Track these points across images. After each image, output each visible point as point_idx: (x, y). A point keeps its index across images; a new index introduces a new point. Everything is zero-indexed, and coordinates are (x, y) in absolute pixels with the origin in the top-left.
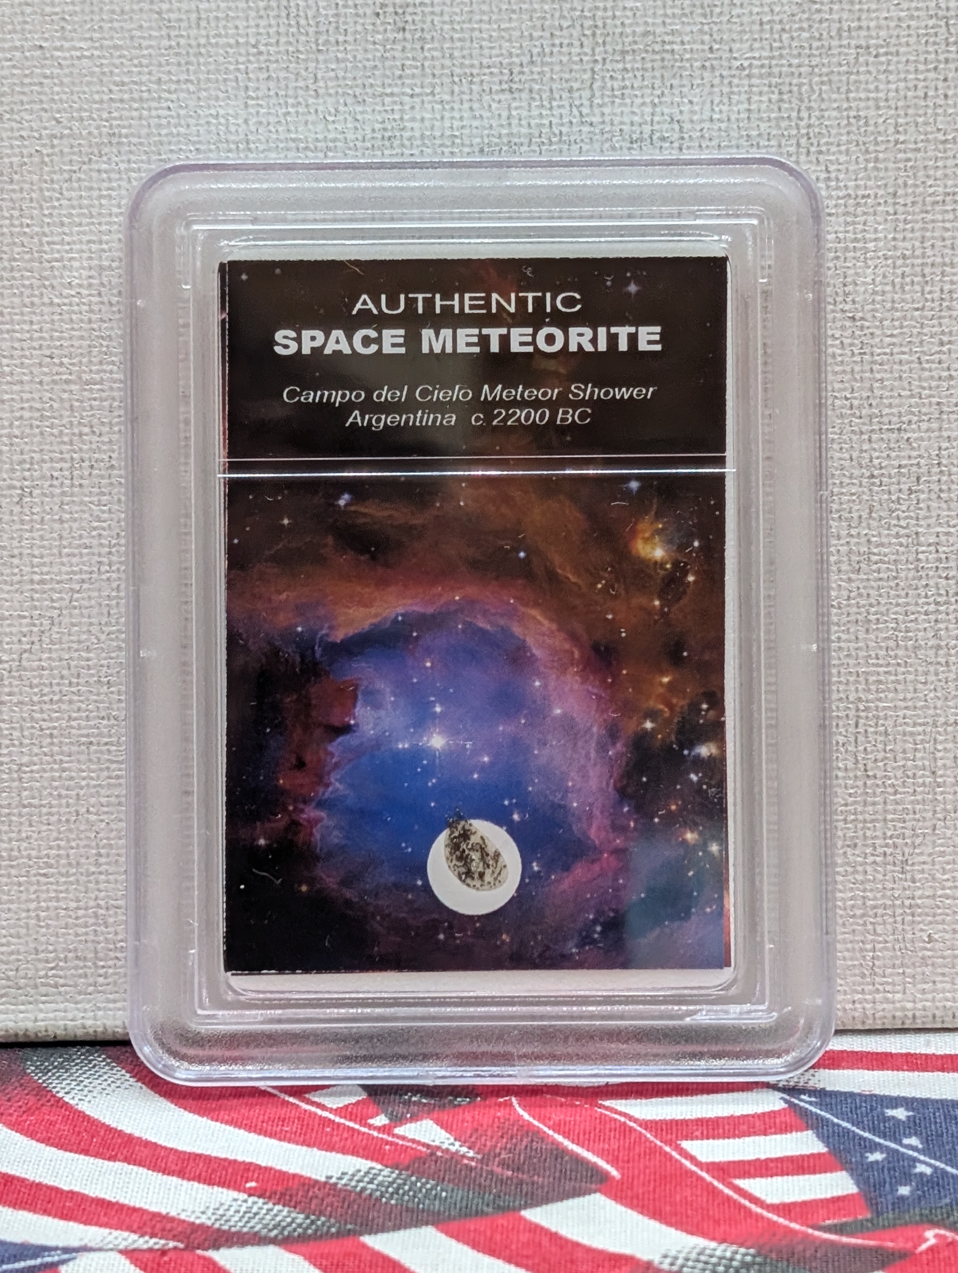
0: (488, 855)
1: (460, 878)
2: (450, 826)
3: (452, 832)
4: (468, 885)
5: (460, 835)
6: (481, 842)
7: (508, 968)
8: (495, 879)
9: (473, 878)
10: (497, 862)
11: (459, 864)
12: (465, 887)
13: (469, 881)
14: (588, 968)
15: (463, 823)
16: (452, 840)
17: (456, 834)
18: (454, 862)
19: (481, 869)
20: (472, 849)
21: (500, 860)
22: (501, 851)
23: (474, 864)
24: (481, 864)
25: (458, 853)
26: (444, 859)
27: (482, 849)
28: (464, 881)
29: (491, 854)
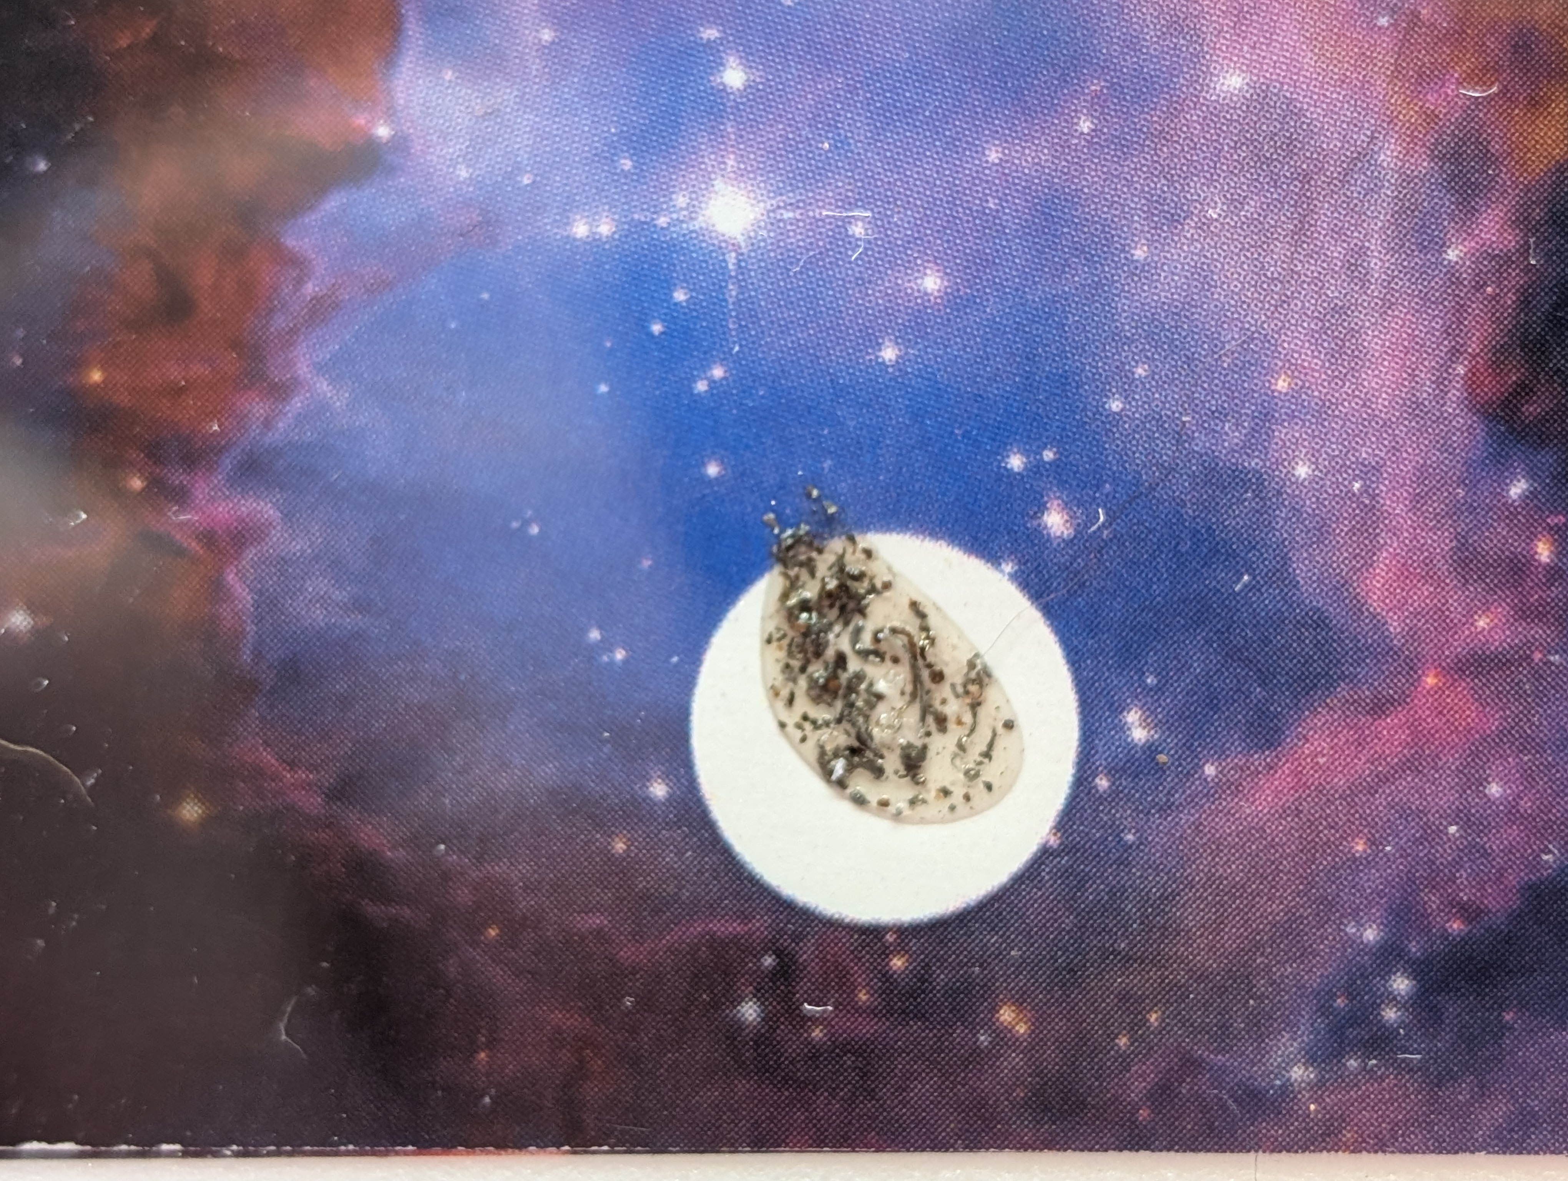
0: (938, 677)
1: (826, 772)
2: (785, 558)
3: (793, 585)
4: (859, 801)
5: (828, 597)
6: (912, 626)
7: (1023, 1146)
8: (971, 776)
9: (878, 772)
10: (975, 706)
11: (822, 714)
12: (846, 808)
13: (861, 783)
14: (1356, 1148)
15: (836, 545)
16: (791, 616)
17: (810, 592)
18: (803, 705)
19: (910, 735)
20: (876, 653)
21: (992, 696)
22: (990, 659)
23: (882, 713)
24: (912, 716)
25: (818, 671)
26: (759, 696)
27: (917, 654)
28: (841, 784)
29: (955, 672)
